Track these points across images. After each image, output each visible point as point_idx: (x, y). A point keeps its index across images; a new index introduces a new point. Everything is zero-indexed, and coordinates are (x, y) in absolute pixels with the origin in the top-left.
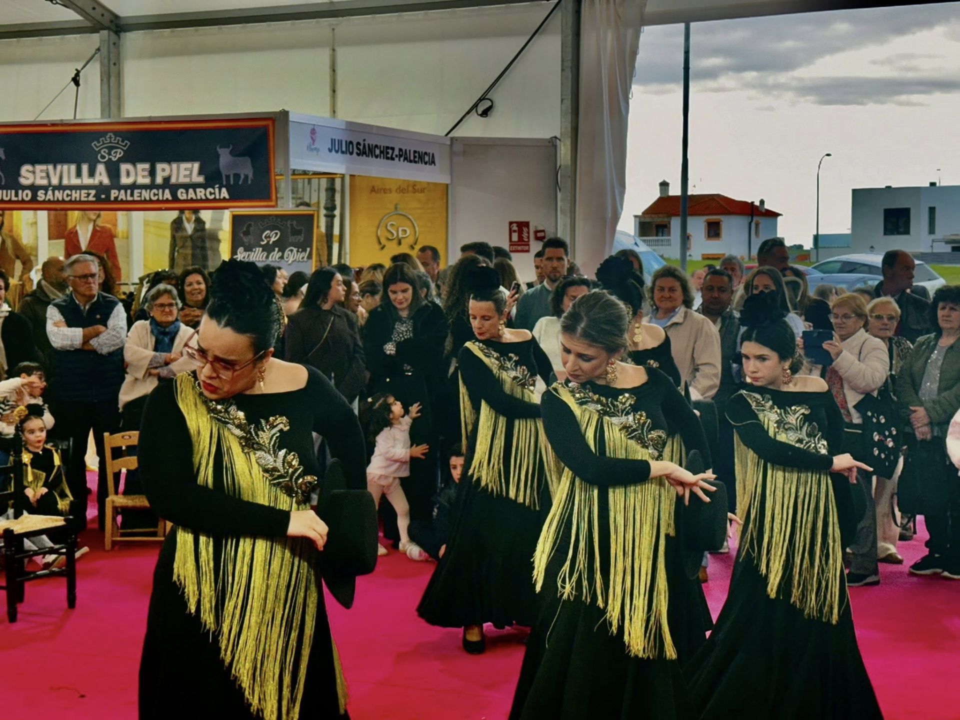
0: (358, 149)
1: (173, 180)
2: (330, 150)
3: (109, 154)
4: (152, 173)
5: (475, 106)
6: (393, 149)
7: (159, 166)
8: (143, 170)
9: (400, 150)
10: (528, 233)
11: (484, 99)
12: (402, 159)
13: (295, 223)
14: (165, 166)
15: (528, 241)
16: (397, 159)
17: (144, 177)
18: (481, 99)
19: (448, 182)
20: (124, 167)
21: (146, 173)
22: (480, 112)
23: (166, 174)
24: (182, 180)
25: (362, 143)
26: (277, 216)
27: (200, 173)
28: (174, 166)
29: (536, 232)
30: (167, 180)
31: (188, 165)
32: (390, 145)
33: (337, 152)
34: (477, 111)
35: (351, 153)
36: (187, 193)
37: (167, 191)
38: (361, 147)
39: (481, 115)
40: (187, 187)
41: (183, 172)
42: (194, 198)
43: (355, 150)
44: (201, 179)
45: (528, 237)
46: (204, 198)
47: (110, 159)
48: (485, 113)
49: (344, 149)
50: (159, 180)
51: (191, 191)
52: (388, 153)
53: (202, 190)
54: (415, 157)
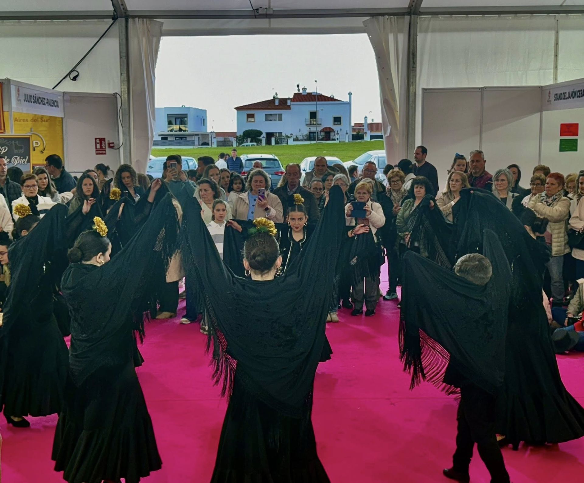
0: (34, 99)
2: (25, 101)
5: (69, 74)
6: (45, 99)
9: (47, 99)
10: (105, 144)
11: (73, 71)
12: (48, 104)
13: (17, 142)
15: (105, 148)
16: (46, 104)
18: (72, 71)
19: (63, 116)
22: (72, 78)
25: (35, 96)
26: (5, 138)
29: (109, 144)
32: (44, 97)
33: (27, 101)
34: (70, 76)
35: (31, 102)
38: (34, 98)
39: (73, 80)
43: (33, 101)
45: (105, 146)
48: (75, 79)
49: (29, 100)
52: (43, 101)
54: (52, 103)
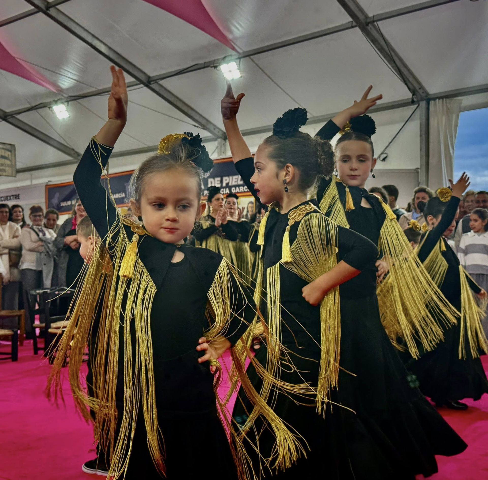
1: (230, 184)
3: (204, 175)
4: (221, 182)
5: (379, 157)
7: (224, 178)
8: (218, 181)
11: (384, 152)
14: (227, 178)
17: (218, 184)
18: (382, 154)
20: (210, 180)
21: (219, 182)
22: (381, 159)
23: (227, 182)
24: (234, 183)
27: (241, 180)
28: (231, 178)
30: (227, 184)
31: (236, 177)
36: (236, 189)
37: (227, 189)
40: (235, 186)
41: (234, 180)
42: (239, 191)
44: (242, 182)
46: (243, 191)
47: (204, 177)
48: (384, 159)
50: (224, 185)
51: (237, 188)
53: (242, 187)
